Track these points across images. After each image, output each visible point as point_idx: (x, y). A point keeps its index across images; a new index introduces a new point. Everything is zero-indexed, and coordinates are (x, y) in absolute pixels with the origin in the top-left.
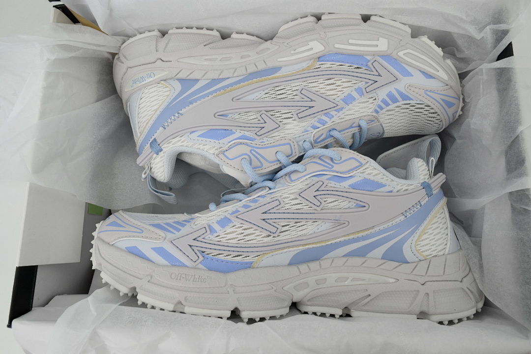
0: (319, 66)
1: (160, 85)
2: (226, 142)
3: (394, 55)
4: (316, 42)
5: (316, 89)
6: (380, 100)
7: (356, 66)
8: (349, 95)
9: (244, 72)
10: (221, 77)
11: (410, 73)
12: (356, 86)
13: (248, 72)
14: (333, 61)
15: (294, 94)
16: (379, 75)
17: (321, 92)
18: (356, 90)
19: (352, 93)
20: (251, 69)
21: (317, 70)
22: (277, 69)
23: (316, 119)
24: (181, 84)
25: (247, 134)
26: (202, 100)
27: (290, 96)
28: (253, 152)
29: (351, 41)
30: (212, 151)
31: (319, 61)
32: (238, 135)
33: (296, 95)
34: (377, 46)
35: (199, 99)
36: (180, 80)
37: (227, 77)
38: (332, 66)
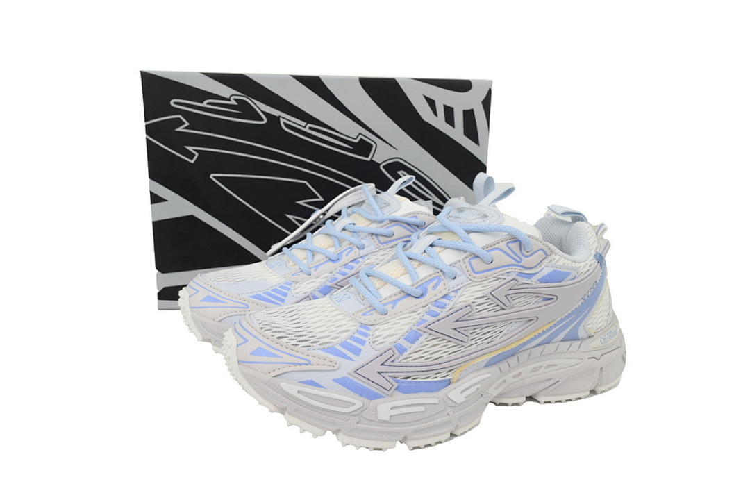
0: (449, 373)
1: (594, 331)
2: (546, 270)
3: (366, 401)
4: (459, 402)
5: (450, 344)
6: (367, 344)
7: (408, 380)
8: (413, 343)
9: (520, 355)
10: (542, 347)
11: (338, 383)
12: (405, 355)
13: (516, 356)
14: (436, 382)
15: (474, 334)
16: (379, 373)
17: (445, 341)
18: (406, 350)
19: (410, 345)
20: (513, 360)
21: (451, 368)
22: (489, 364)
23: (448, 307)
24: (577, 334)
25: (525, 280)
26: (563, 317)
27: (478, 331)
28: (519, 260)
29: (422, 409)
30: (557, 257)
31: (450, 380)
32: (535, 278)
33: (471, 333)
34: (391, 409)
35: (566, 318)
36: (577, 339)
37: (537, 348)
38: (435, 376)
